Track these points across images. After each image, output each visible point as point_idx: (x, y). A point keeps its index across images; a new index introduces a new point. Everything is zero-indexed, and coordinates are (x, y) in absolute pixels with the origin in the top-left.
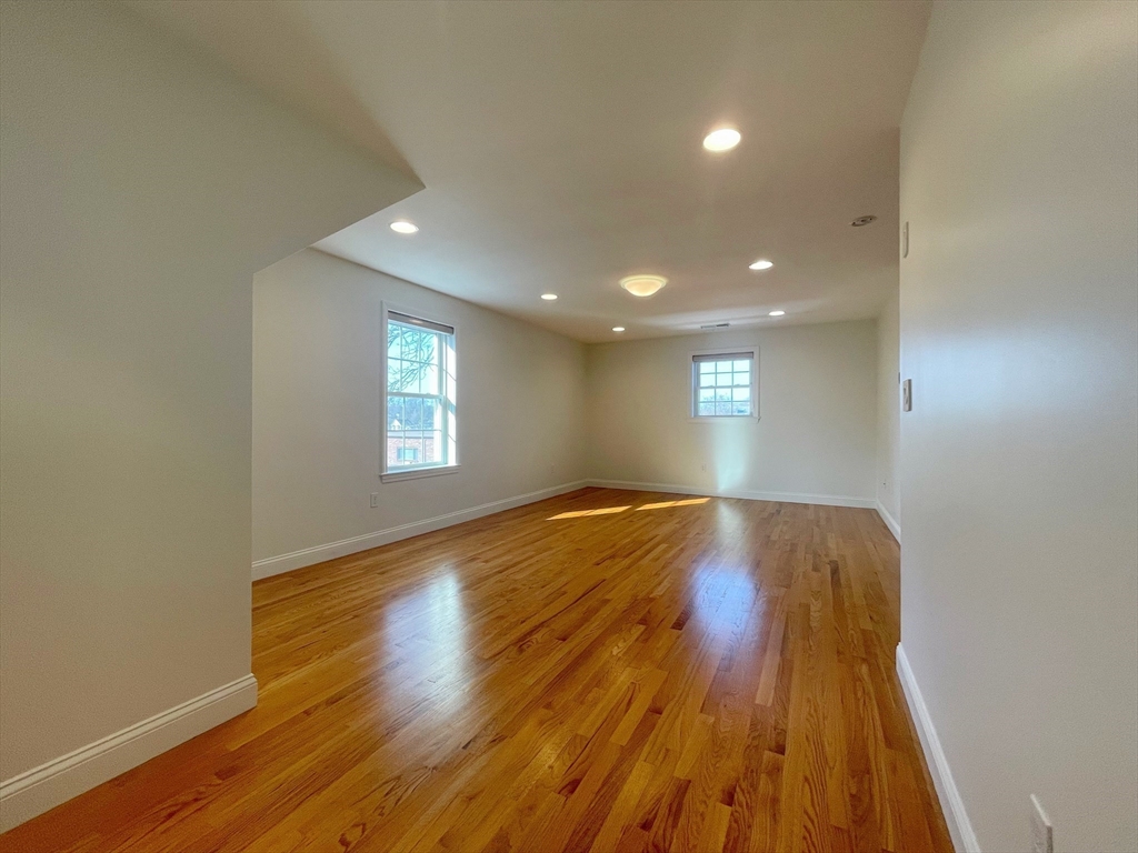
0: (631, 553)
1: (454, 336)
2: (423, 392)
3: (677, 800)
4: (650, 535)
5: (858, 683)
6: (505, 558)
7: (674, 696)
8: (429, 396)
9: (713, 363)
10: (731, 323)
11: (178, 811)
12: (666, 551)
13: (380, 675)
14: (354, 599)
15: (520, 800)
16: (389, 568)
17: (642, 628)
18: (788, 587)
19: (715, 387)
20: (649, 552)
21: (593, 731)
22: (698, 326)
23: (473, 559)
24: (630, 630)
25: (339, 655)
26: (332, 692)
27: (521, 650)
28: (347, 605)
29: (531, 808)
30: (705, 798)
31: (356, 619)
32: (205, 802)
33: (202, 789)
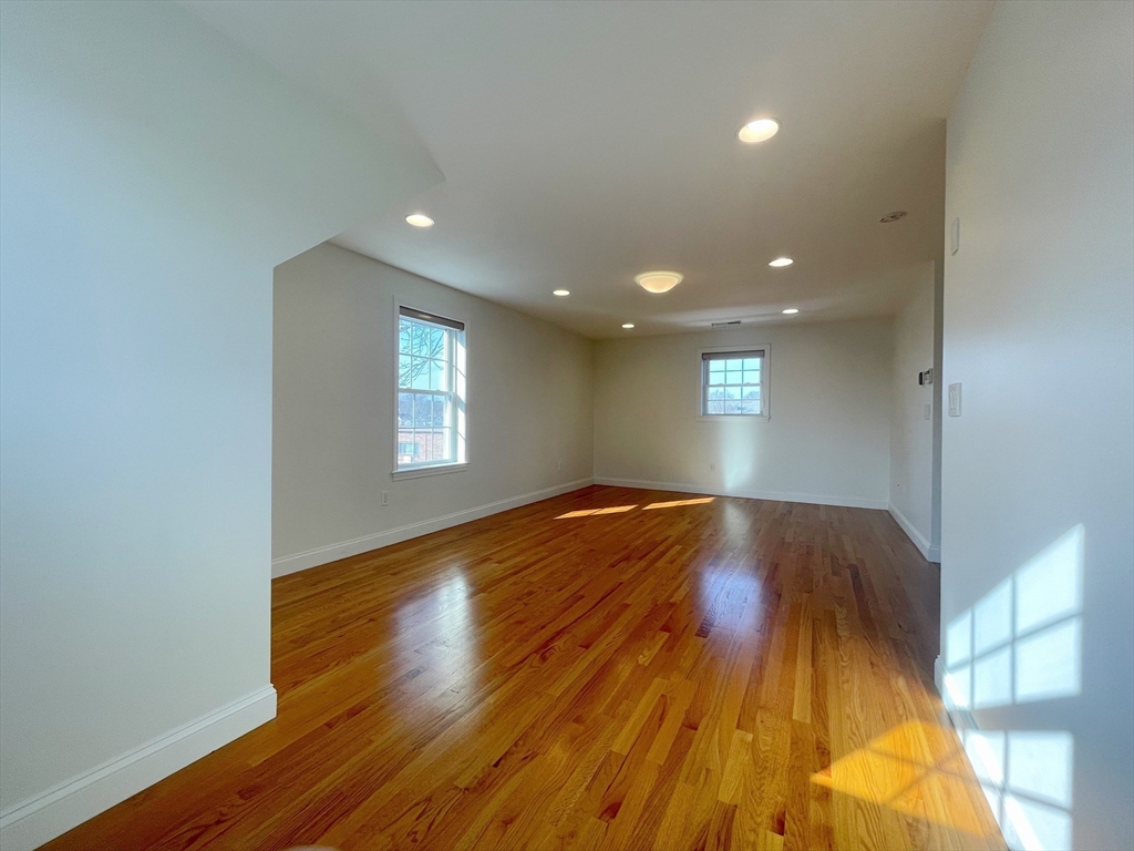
0: (645, 555)
1: (464, 332)
2: (433, 389)
3: (725, 828)
4: (663, 537)
5: (897, 698)
6: (518, 559)
7: (708, 710)
8: (439, 393)
9: (723, 361)
10: (743, 321)
11: (202, 833)
12: (680, 553)
13: (402, 684)
14: (368, 601)
15: (560, 824)
16: (400, 568)
17: (667, 635)
18: (810, 592)
19: (725, 386)
20: (663, 554)
21: (628, 748)
22: (709, 324)
23: (485, 560)
24: (653, 637)
25: (357, 660)
26: (353, 702)
27: (544, 658)
28: (361, 608)
29: (572, 835)
30: (754, 826)
31: (371, 623)
32: (229, 823)
33: (224, 810)
